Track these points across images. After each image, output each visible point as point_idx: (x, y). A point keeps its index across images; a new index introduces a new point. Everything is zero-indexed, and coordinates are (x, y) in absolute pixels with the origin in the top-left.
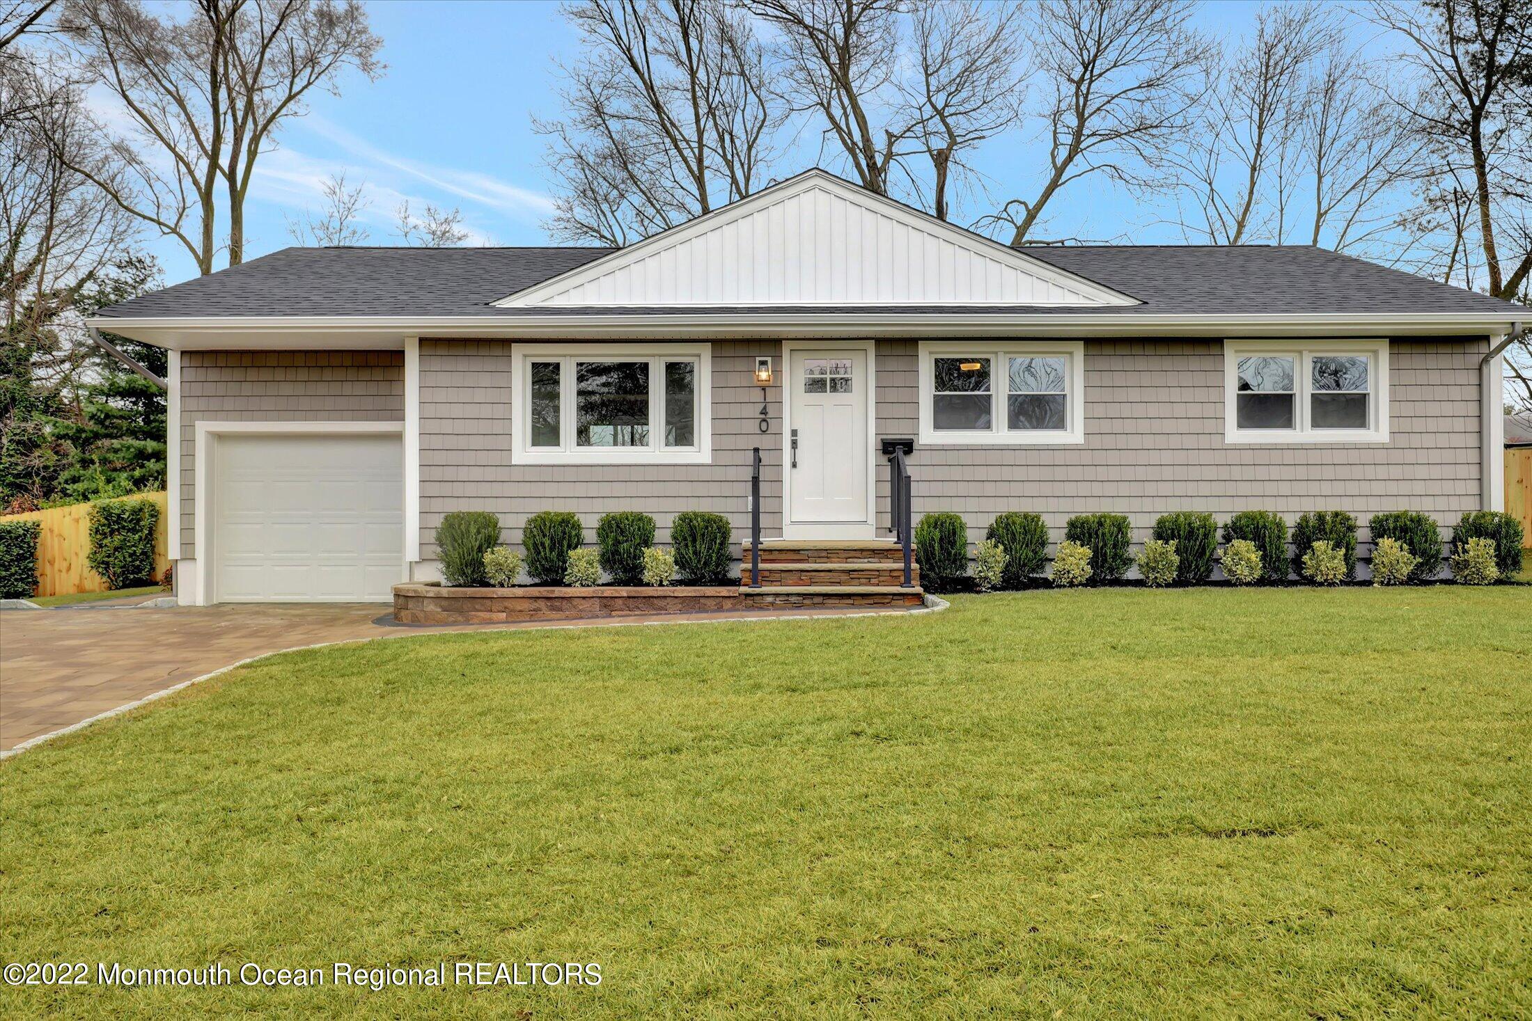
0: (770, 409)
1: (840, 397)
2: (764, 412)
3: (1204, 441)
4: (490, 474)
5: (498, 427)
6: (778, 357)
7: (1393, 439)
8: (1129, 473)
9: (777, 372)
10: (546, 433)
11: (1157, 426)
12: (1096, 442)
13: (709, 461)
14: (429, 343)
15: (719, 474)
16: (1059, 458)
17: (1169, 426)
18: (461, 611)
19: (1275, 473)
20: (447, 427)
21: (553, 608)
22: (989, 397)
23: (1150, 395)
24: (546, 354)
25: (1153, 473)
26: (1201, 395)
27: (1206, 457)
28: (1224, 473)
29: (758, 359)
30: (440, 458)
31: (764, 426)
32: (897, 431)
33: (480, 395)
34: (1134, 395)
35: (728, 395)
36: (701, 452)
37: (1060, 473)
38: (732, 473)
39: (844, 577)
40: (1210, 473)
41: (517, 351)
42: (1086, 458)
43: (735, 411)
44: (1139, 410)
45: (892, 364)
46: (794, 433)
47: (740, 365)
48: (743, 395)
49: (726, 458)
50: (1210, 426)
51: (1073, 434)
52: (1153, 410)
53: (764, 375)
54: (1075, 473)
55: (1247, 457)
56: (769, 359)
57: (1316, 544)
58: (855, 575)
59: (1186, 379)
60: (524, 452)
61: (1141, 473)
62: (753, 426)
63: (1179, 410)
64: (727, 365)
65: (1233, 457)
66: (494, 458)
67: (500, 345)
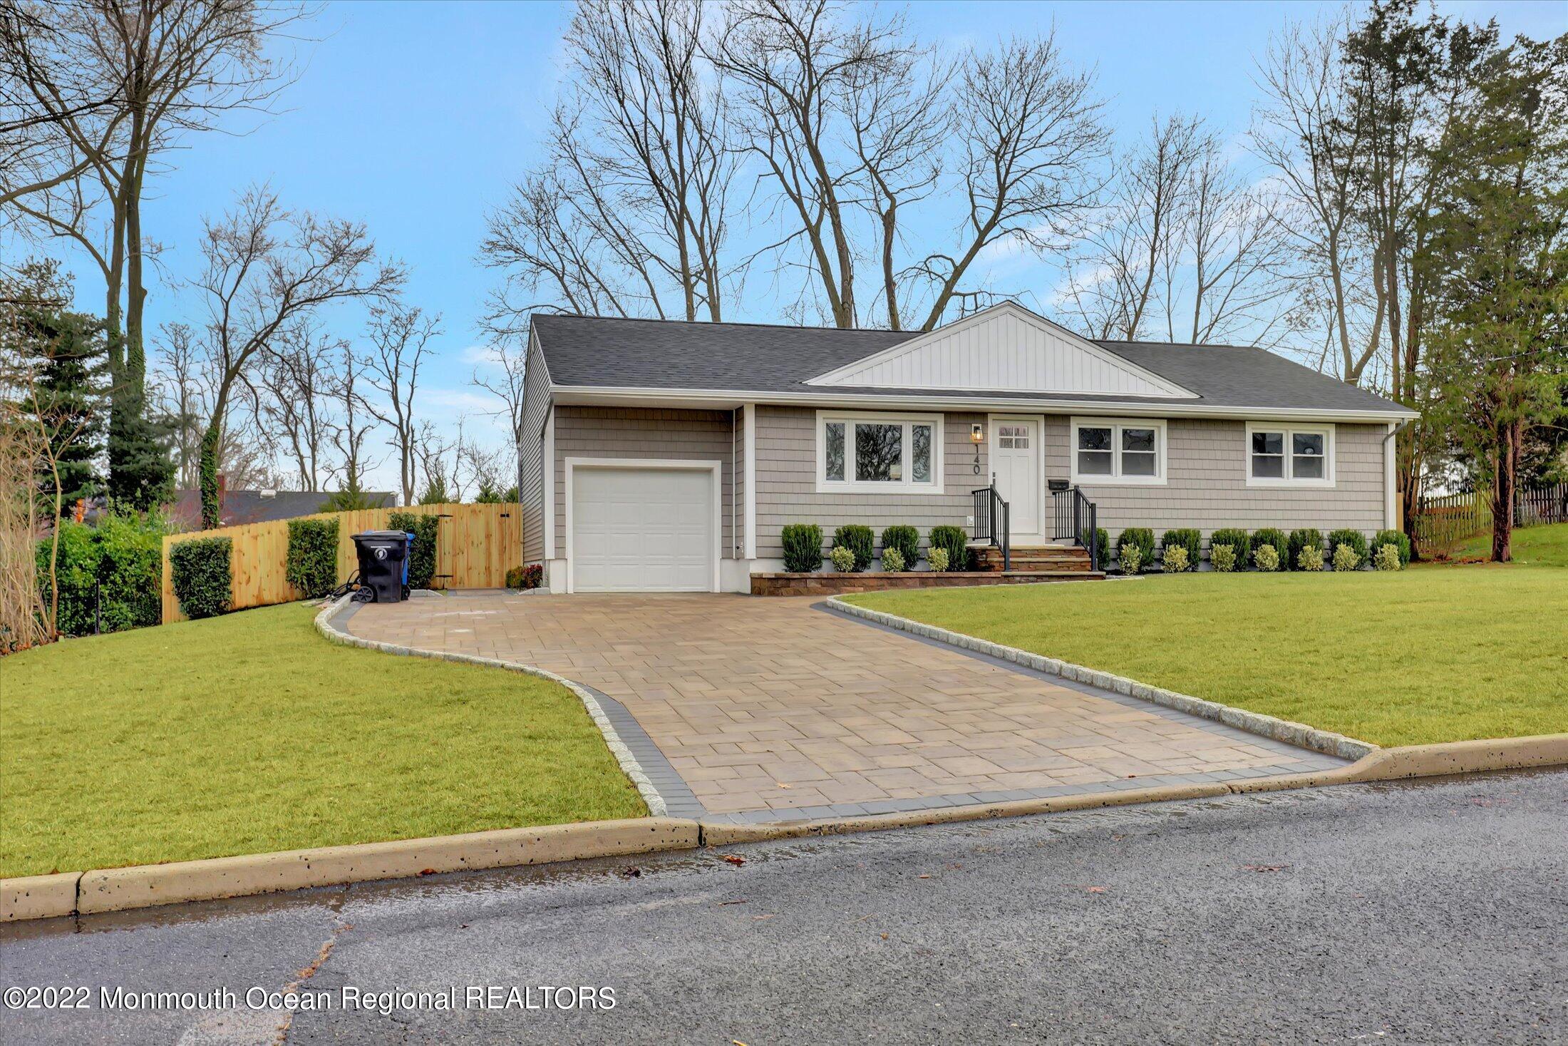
0: (980, 458)
1: (1021, 451)
2: (977, 460)
3: (1235, 485)
4: (802, 499)
5: (807, 467)
6: (986, 425)
7: (1337, 486)
8: (1191, 504)
9: (985, 434)
10: (835, 471)
11: (1208, 474)
12: (1174, 484)
13: (942, 492)
14: (762, 409)
15: (948, 501)
16: (1153, 494)
17: (1215, 475)
18: (834, 587)
19: (1274, 505)
20: (773, 466)
21: (892, 585)
22: (1109, 454)
23: (1204, 455)
24: (835, 418)
25: (1206, 504)
26: (1233, 455)
27: (1236, 495)
28: (1246, 505)
29: (973, 425)
30: (769, 487)
31: (977, 469)
32: (1058, 475)
33: (795, 445)
34: (1196, 454)
35: (955, 449)
36: (936, 486)
37: (1154, 504)
38: (956, 501)
39: (1055, 566)
40: (1238, 505)
41: (820, 416)
42: (1168, 494)
43: (959, 459)
44: (1198, 464)
45: (1055, 431)
46: (994, 475)
47: (963, 429)
48: (963, 449)
49: (952, 491)
50: (1237, 475)
51: (1159, 478)
52: (1206, 464)
53: (979, 436)
54: (1162, 504)
55: (1258, 495)
56: (980, 425)
57: (1305, 548)
58: (1060, 565)
59: (1224, 445)
60: (823, 485)
61: (1199, 504)
62: (970, 470)
63: (1221, 465)
64: (954, 428)
65: (1251, 495)
66: (805, 488)
67: (809, 411)
